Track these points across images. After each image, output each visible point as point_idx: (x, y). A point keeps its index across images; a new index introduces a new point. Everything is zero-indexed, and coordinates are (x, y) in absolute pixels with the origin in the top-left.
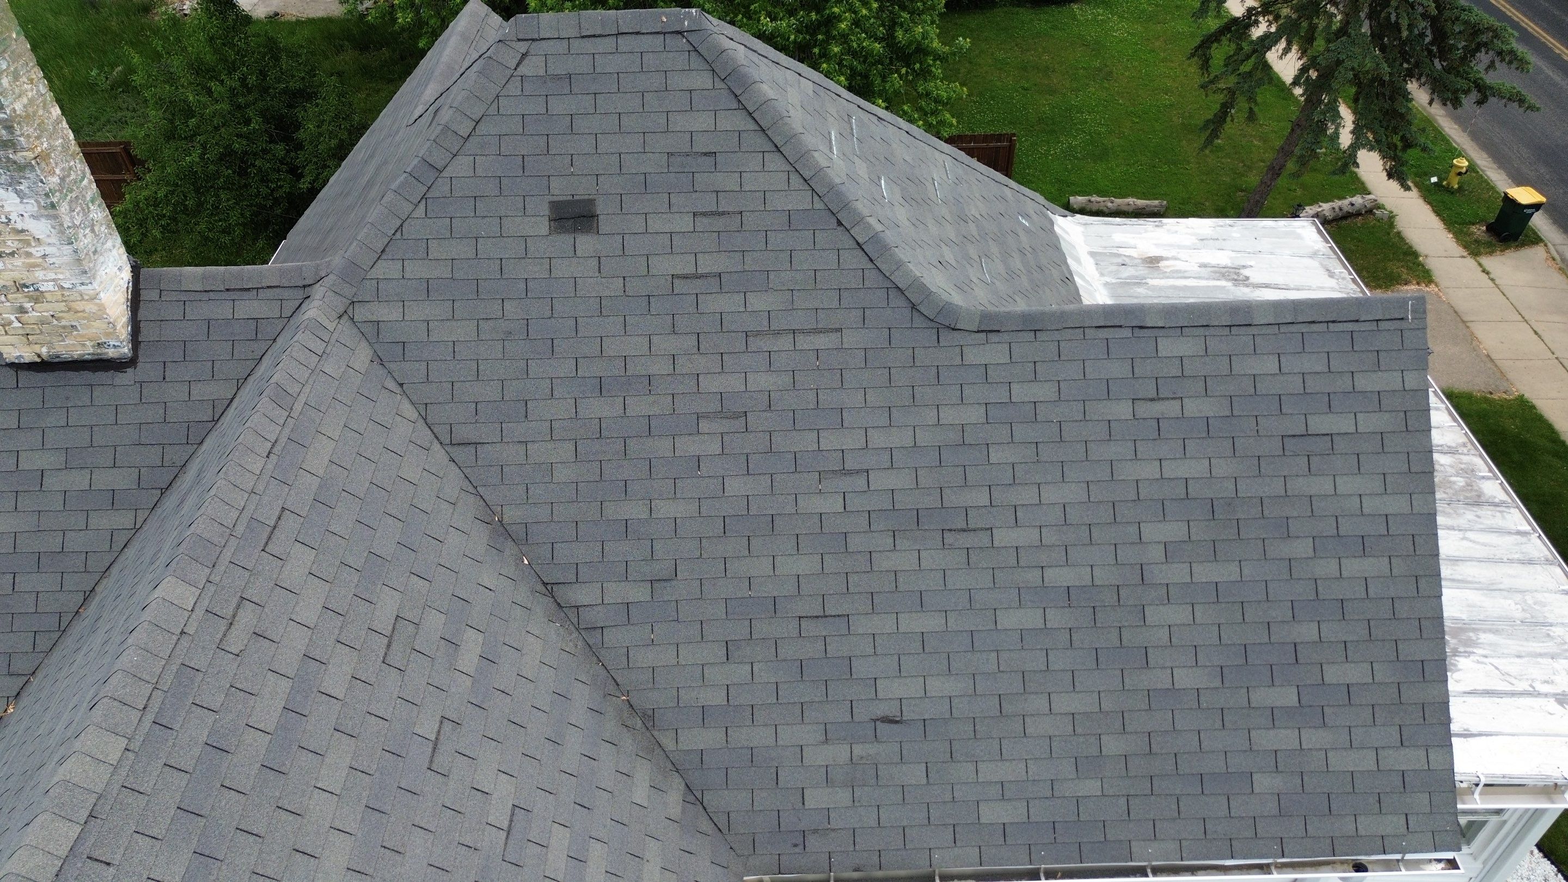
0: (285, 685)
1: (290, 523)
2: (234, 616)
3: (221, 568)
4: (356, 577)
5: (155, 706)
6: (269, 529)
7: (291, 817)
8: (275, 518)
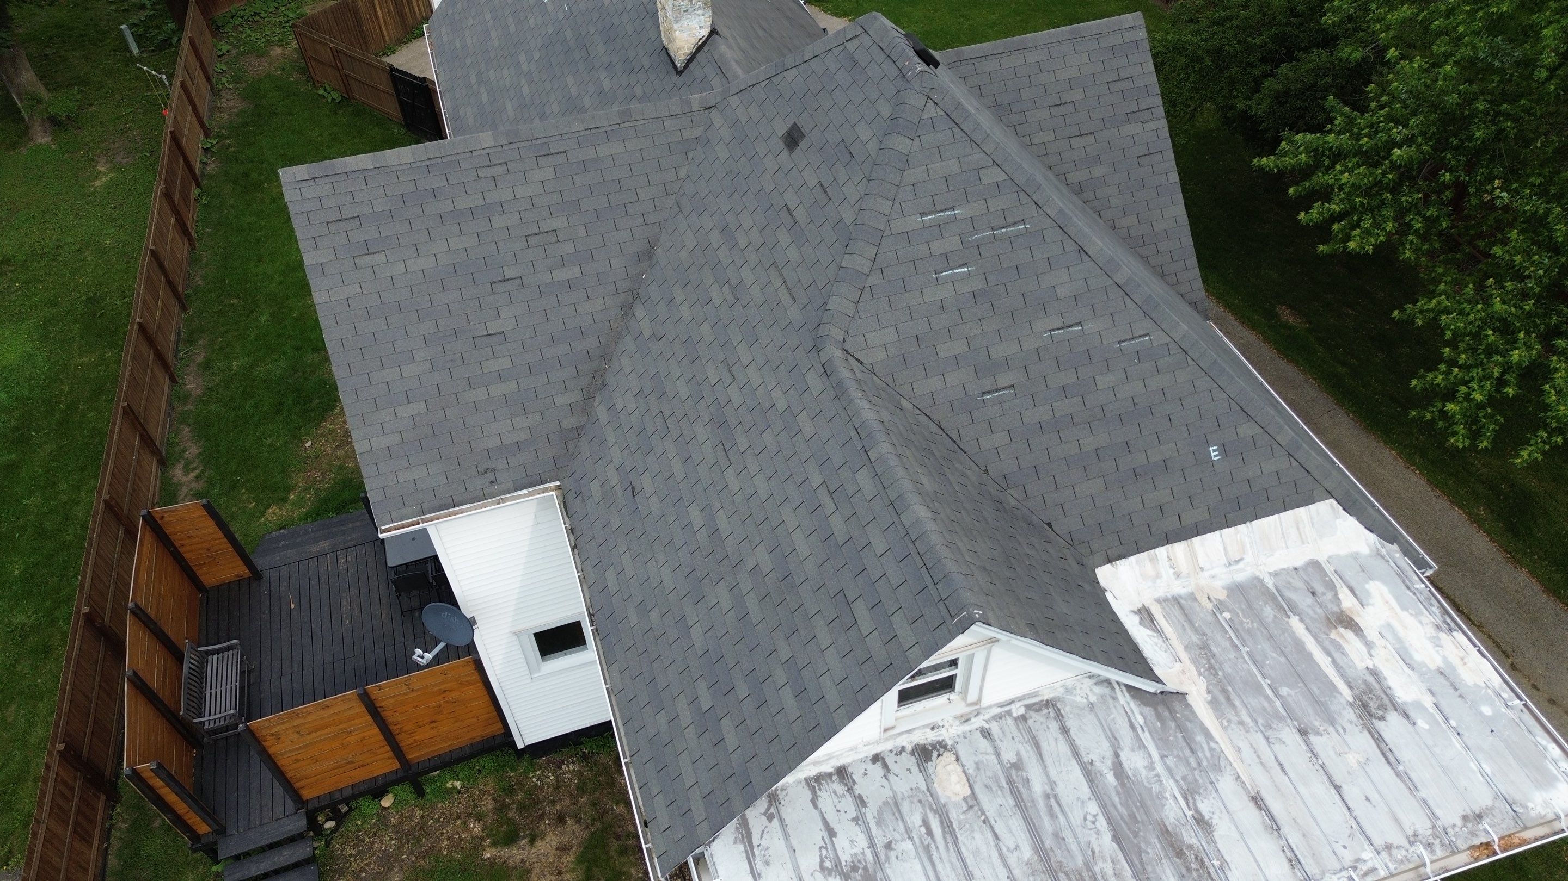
0: (481, 202)
1: (561, 159)
2: (495, 165)
3: (512, 146)
4: (559, 201)
5: (433, 162)
6: (548, 152)
7: (427, 237)
8: (556, 151)
